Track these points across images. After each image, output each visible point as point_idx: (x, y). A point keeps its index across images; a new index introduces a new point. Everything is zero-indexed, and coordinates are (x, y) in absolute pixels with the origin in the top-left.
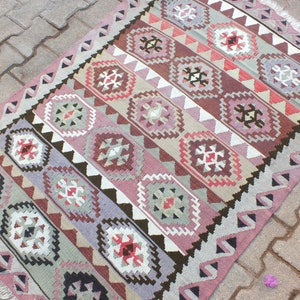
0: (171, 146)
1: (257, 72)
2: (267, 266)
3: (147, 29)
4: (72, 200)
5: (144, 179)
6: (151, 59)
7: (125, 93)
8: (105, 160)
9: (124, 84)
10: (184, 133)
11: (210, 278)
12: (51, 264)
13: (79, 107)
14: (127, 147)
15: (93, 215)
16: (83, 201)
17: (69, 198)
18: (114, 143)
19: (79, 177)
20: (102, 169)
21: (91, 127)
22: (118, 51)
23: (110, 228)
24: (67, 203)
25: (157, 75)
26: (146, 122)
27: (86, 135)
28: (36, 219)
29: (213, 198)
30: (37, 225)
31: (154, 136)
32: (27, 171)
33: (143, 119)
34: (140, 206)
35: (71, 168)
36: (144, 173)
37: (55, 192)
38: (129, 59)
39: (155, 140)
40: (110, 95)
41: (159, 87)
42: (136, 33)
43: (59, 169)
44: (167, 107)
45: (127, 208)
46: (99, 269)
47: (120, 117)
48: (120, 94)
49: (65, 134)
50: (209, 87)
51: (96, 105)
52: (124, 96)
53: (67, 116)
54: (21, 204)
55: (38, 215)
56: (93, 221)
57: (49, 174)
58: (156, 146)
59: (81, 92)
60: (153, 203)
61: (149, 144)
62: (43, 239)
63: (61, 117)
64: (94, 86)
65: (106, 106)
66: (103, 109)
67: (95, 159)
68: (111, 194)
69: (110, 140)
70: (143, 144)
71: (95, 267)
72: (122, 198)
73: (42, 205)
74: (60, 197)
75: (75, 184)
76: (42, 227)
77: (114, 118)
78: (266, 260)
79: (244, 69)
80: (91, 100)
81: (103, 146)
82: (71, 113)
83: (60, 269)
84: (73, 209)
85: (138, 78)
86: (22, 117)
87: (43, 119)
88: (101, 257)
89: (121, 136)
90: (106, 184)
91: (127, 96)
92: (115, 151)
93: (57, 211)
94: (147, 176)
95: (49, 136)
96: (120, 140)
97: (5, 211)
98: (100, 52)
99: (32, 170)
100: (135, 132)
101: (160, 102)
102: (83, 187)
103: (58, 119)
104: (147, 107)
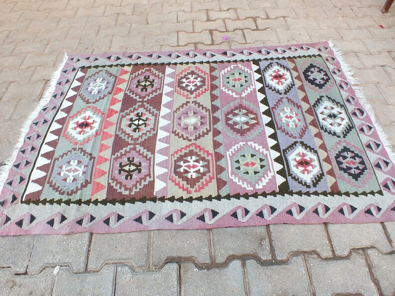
0: (205, 100)
1: (106, 98)
2: (221, 42)
3: (113, 184)
4: (293, 114)
5: (237, 96)
6: (146, 157)
7: (193, 148)
8: (252, 119)
9: (186, 155)
10: (188, 100)
11: (249, 51)
12: (327, 96)
13: (237, 165)
14: (230, 116)
15: (285, 100)
16: (285, 108)
17: (294, 115)
18: (236, 123)
19: (278, 121)
20: (259, 115)
21: (241, 144)
22: (159, 185)
23: (280, 89)
24: (296, 114)
25: (158, 142)
26: (202, 120)
27: (250, 141)
28: (324, 119)
29: (212, 69)
30: (325, 116)
31: (207, 110)
32: (313, 149)
33: (202, 124)
34: (254, 87)
35: (279, 129)
36: (235, 99)
37: (301, 124)
38: (159, 171)
39: (209, 107)
40: (205, 155)
41: (167, 134)
42: (126, 189)
43: (287, 134)
44: (180, 118)
45: (262, 91)
46: (300, 80)
47: (214, 136)
48: (198, 150)
49: (265, 152)
50: (141, 110)
51: (222, 157)
52: (197, 147)
53: (253, 164)
54: (330, 133)
55: (321, 121)
56: (287, 98)
57: (297, 135)
58: (212, 106)
59: (223, 176)
60: (245, 84)
61: (215, 109)
62: (325, 108)
63: (257, 167)
64: (209, 171)
65: (216, 150)
66: (221, 150)
67: (258, 123)
68: (265, 102)
69: (237, 127)
70: (219, 111)
71: (302, 81)
72: (260, 97)
73: (315, 123)
74: (299, 120)
75: (284, 119)
76: (322, 113)
77: (219, 138)
78: (219, 43)
79: (108, 104)
80: (222, 163)
81: (246, 127)
82: (247, 165)
83: (323, 92)
84: (295, 109)
85: (172, 151)
86: (291, 194)
87: (274, 177)
88: (295, 83)
89: (227, 124)
90: (263, 108)
91: (195, 144)
92: (241, 119)
93: (306, 115)
94: (235, 96)
95: (279, 160)
96: (230, 122)
97: (344, 137)
98: (172, 199)
99: (309, 147)
100: (216, 120)
101: (180, 124)
102: (279, 114)
103: (262, 167)
104: (191, 128)
